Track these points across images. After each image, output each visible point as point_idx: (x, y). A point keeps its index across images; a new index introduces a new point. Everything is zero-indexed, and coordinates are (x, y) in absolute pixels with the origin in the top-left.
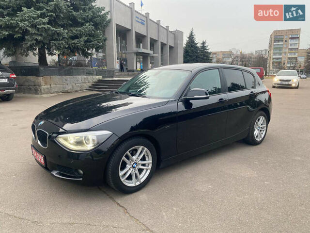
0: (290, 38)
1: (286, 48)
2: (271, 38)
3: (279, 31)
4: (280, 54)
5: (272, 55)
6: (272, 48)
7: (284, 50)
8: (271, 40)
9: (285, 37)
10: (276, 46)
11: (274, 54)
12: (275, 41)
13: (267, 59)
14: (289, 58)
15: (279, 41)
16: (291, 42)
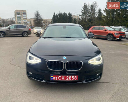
0: (23, 14)
1: (22, 18)
2: (15, 13)
3: (18, 10)
4: (20, 20)
5: (17, 20)
6: (16, 17)
7: (21, 19)
8: (15, 14)
9: (21, 13)
10: (18, 17)
11: (18, 20)
12: (17, 15)
13: (15, 22)
14: (24, 22)
15: (19, 15)
16: (24, 15)
